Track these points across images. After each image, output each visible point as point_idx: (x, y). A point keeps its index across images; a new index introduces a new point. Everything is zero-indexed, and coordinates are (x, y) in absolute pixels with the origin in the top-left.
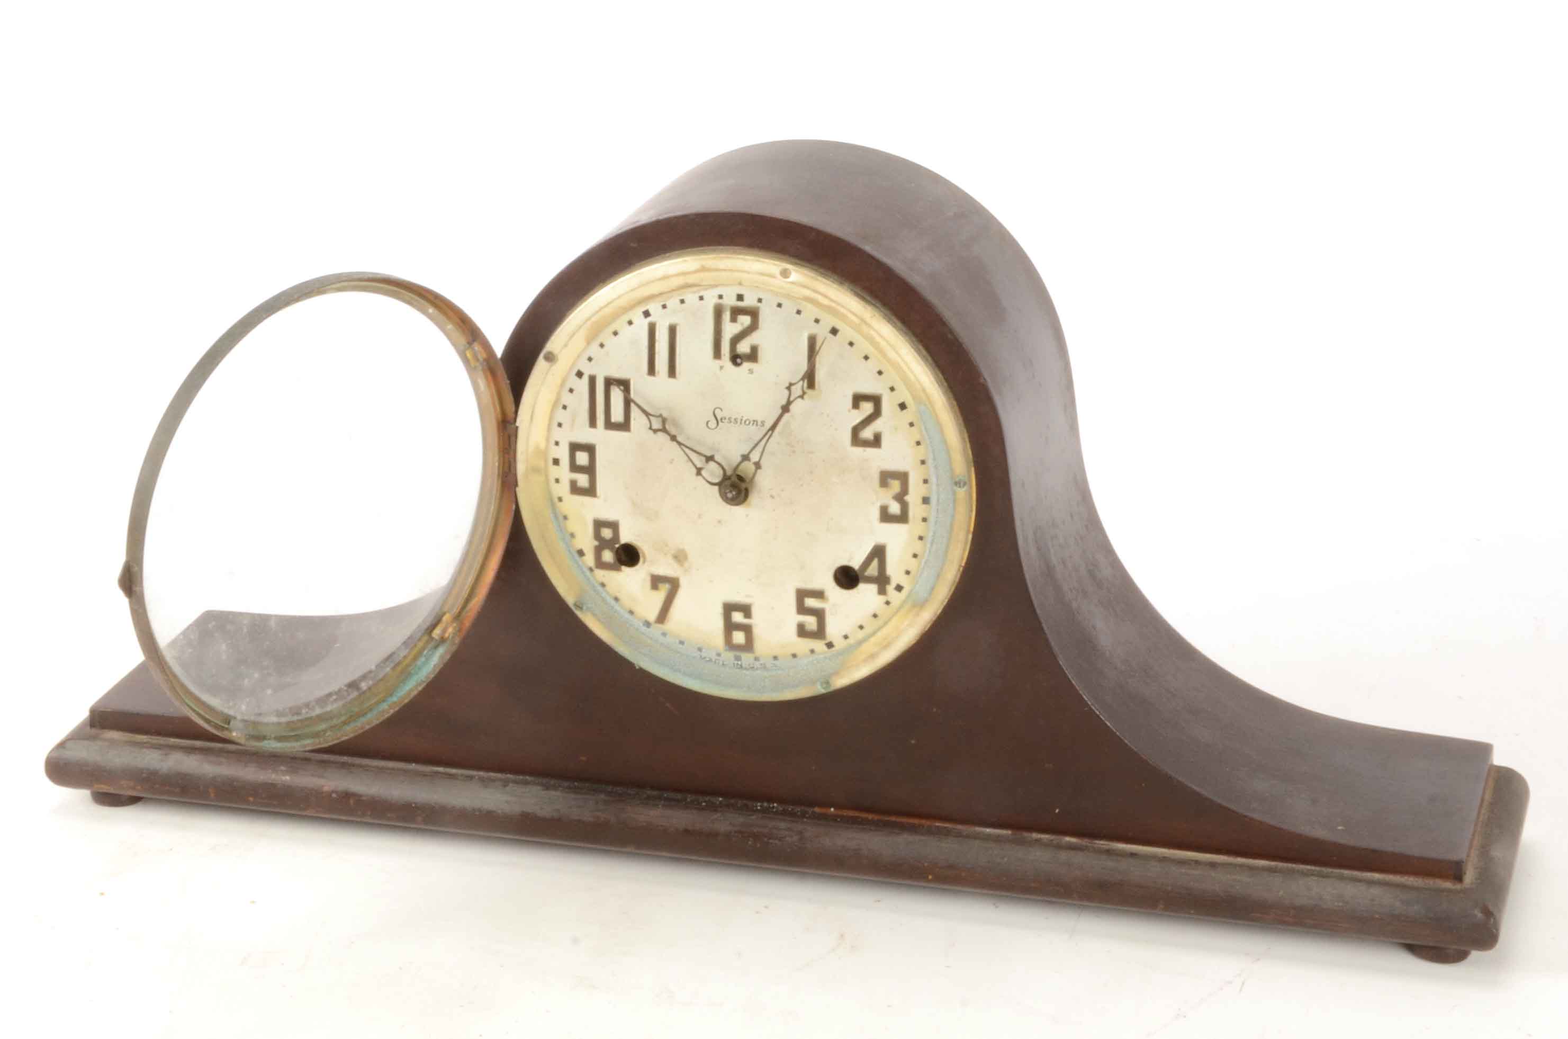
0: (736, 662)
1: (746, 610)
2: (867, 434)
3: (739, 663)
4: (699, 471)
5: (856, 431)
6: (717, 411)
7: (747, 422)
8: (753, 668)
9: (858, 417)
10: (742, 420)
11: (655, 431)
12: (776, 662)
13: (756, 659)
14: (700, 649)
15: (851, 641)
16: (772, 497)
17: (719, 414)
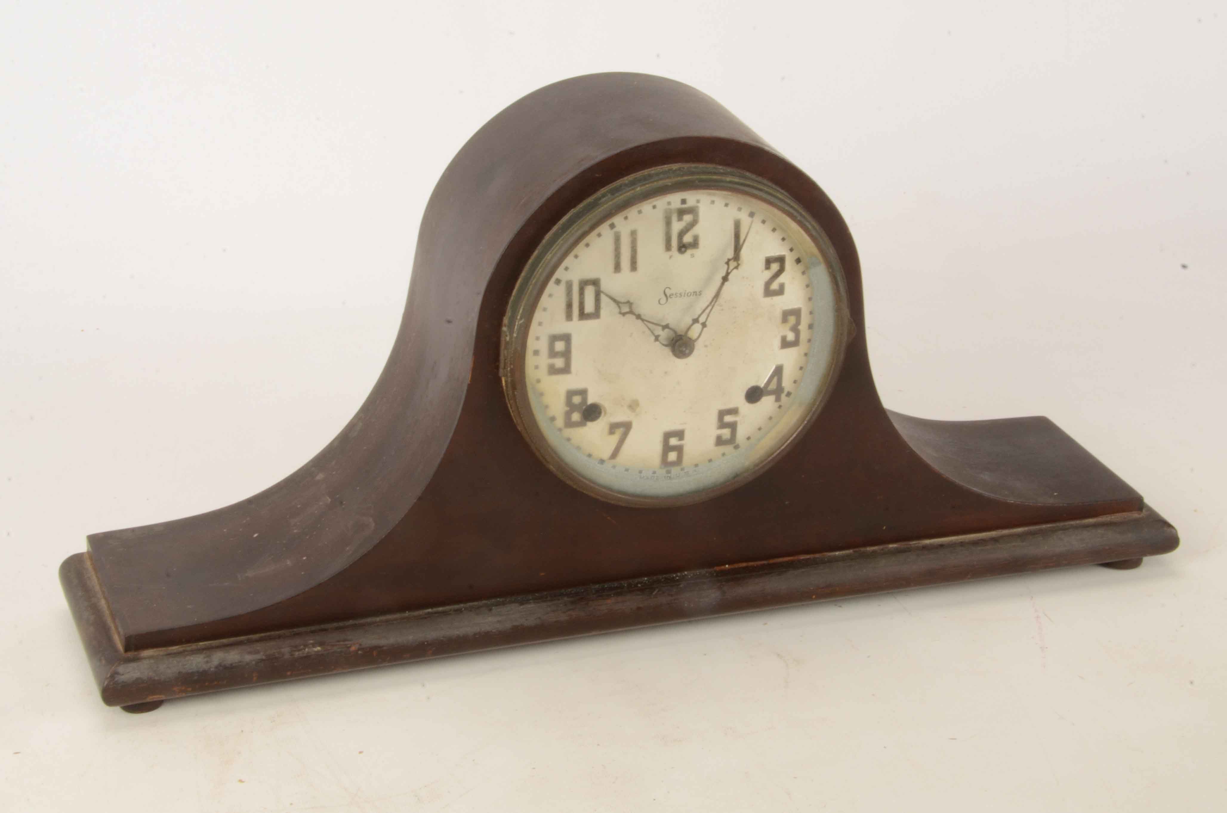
0: (667, 475)
1: (680, 434)
2: (775, 286)
3: (669, 475)
4: (657, 338)
5: (768, 284)
6: (667, 291)
7: (689, 294)
8: (679, 476)
9: (768, 274)
10: (685, 294)
11: (624, 314)
12: (696, 468)
13: (683, 469)
14: (640, 472)
15: (752, 440)
16: (706, 346)
17: (668, 292)
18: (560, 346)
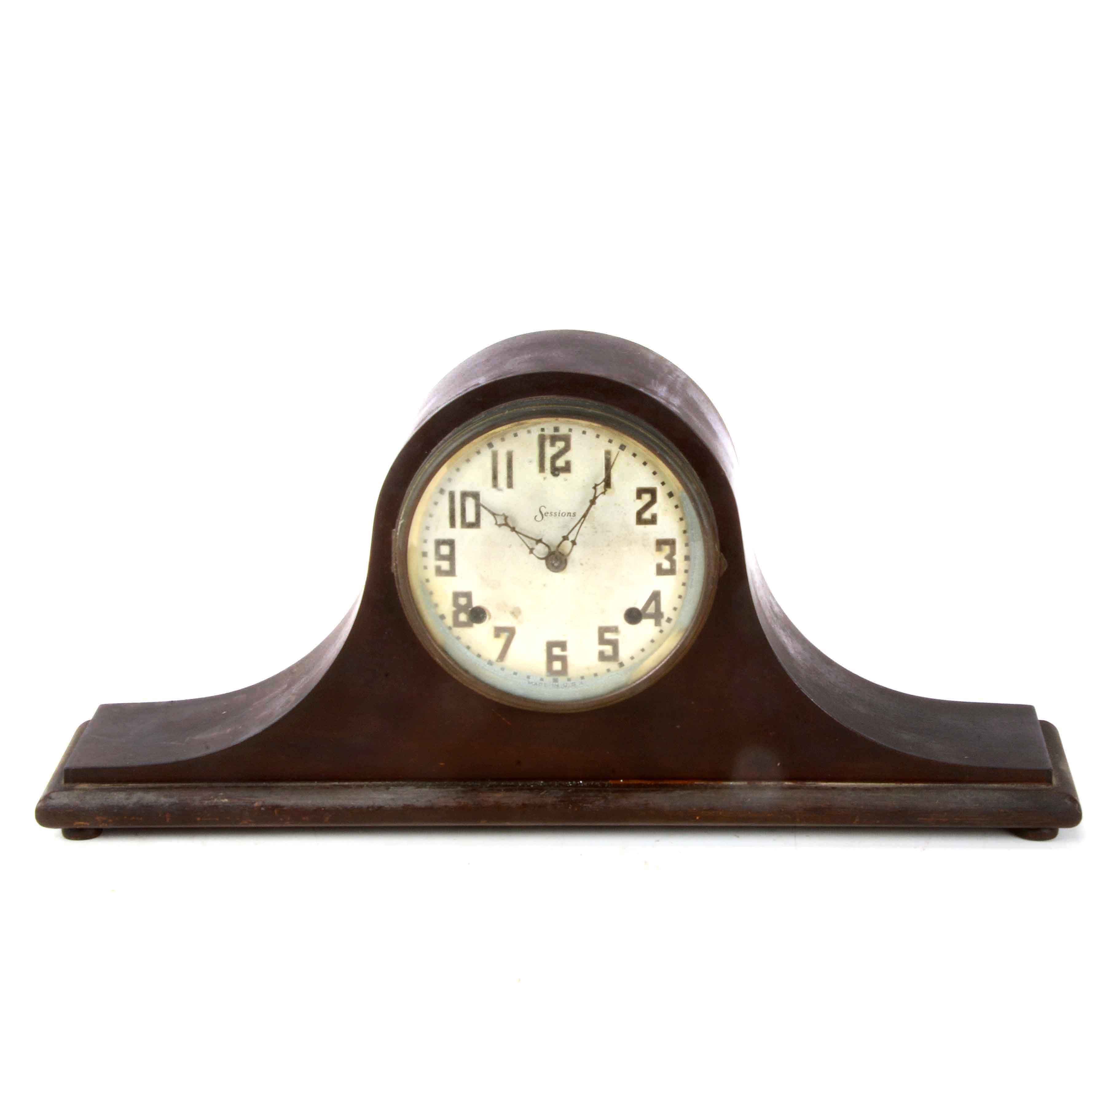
0: (554, 683)
1: (563, 645)
2: (647, 515)
3: (557, 684)
4: (531, 551)
5: (639, 514)
6: (542, 509)
7: (564, 515)
8: (566, 686)
9: (640, 504)
10: (559, 513)
11: (500, 525)
12: (583, 681)
13: (569, 680)
14: (528, 677)
15: (636, 660)
16: (582, 564)
17: (544, 511)
18: (445, 550)
